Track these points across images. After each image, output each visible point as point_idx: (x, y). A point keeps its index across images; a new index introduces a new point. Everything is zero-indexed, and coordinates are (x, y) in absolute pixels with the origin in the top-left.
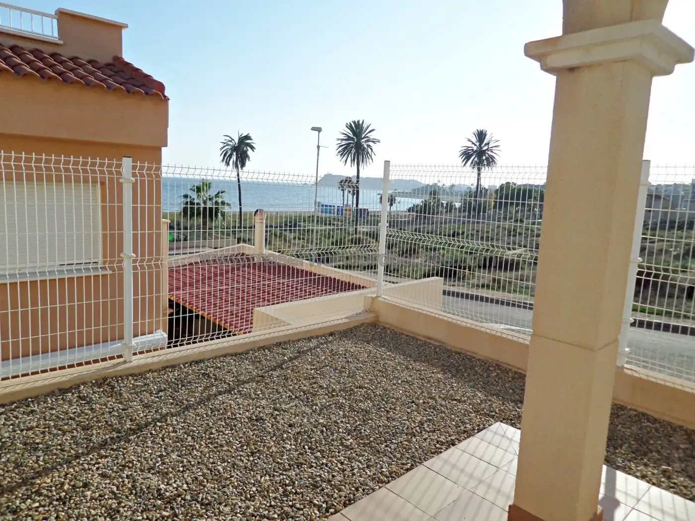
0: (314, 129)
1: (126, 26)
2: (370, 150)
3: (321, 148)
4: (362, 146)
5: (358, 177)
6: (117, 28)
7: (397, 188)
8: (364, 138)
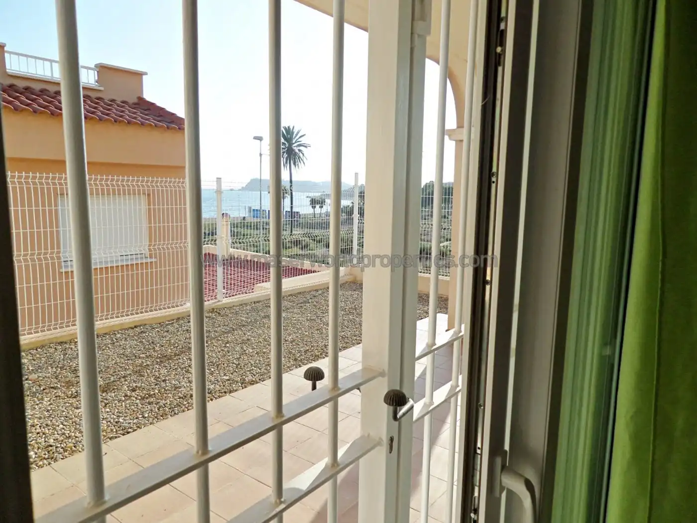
0: (255, 138)
1: (146, 74)
2: (301, 155)
3: (263, 156)
4: (293, 150)
5: (291, 181)
6: (138, 76)
7: (324, 190)
8: (296, 142)
